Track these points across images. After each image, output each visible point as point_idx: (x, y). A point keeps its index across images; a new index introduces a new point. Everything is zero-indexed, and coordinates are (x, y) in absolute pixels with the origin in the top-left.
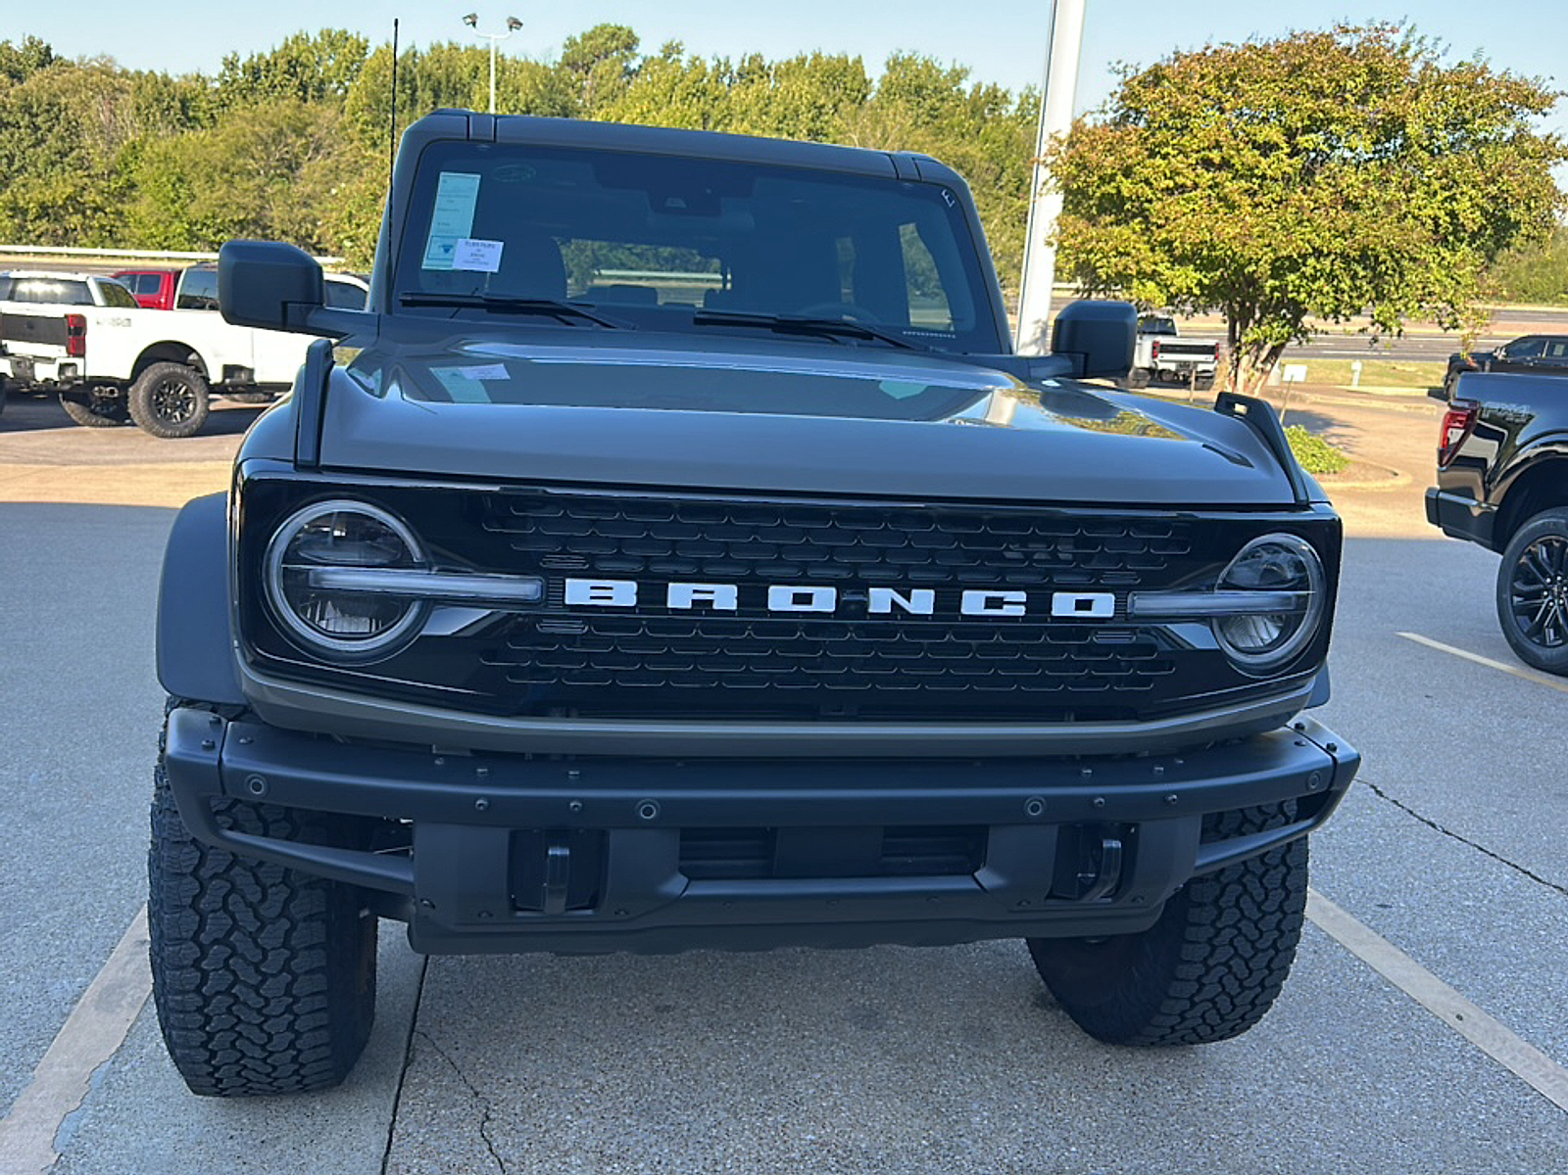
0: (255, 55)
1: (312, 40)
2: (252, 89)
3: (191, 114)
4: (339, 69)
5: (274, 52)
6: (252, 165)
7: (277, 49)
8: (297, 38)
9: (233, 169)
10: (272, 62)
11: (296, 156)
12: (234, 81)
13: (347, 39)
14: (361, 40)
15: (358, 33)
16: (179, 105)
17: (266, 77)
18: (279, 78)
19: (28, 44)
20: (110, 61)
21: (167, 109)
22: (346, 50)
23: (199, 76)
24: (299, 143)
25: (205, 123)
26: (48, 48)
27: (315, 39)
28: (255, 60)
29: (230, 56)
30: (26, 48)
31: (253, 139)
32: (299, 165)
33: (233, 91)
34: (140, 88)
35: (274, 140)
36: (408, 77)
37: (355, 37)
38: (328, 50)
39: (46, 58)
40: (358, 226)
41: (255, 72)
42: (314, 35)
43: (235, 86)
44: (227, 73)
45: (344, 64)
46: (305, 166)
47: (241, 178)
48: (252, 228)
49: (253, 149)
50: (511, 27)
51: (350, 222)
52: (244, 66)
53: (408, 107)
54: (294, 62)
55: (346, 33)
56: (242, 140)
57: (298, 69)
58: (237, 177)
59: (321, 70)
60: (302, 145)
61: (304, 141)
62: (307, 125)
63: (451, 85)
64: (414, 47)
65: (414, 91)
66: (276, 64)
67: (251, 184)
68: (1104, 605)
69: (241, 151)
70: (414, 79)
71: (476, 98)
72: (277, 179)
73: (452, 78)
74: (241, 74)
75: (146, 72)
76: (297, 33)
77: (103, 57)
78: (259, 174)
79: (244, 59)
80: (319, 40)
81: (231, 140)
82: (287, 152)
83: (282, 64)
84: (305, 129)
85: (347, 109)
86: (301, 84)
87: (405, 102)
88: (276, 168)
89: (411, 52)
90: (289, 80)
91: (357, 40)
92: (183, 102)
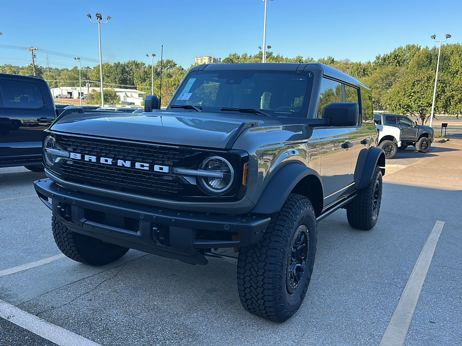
0: (385, 54)
1: (403, 49)
2: (383, 64)
3: (366, 73)
4: (410, 56)
5: (391, 53)
6: (378, 85)
7: (392, 52)
8: (399, 48)
9: (372, 87)
10: (390, 56)
11: (392, 82)
12: (378, 63)
13: (414, 47)
14: (418, 47)
15: (418, 45)
16: (363, 70)
17: (388, 60)
18: (391, 61)
19: (328, 58)
20: (348, 61)
21: (359, 72)
22: (413, 50)
23: (369, 62)
24: (393, 79)
25: (369, 75)
26: (333, 59)
27: (404, 48)
28: (385, 56)
29: (378, 56)
30: (328, 60)
31: (379, 78)
32: (392, 85)
33: (378, 65)
34: (353, 67)
35: (385, 78)
36: (429, 56)
37: (417, 46)
38: (408, 51)
39: (333, 61)
40: (392, 101)
41: (385, 60)
42: (404, 47)
43: (378, 64)
44: (377, 61)
45: (412, 54)
46: (394, 85)
47: (375, 90)
48: (376, 103)
49: (379, 81)
50: (447, 37)
51: (390, 100)
52: (381, 58)
53: (428, 65)
54: (396, 56)
55: (414, 45)
56: (376, 78)
57: (397, 57)
58: (373, 89)
59: (405, 57)
60: (394, 79)
61: (394, 78)
62: (396, 73)
63: (443, 57)
64: (435, 47)
65: (431, 61)
66: (391, 57)
67: (377, 91)
68: (166, 169)
69: (376, 82)
70: (431, 57)
71: (452, 61)
72: (385, 89)
73: (444, 55)
74: (381, 60)
75: (355, 62)
76: (399, 47)
77: (346, 59)
78: (380, 88)
79: (382, 56)
80: (405, 48)
81: (373, 79)
82: (389, 81)
83: (393, 56)
84: (395, 74)
85: (409, 67)
86: (398, 61)
87: (428, 64)
88: (385, 86)
89: (434, 49)
90: (394, 61)
91: (417, 47)
92: (364, 70)
